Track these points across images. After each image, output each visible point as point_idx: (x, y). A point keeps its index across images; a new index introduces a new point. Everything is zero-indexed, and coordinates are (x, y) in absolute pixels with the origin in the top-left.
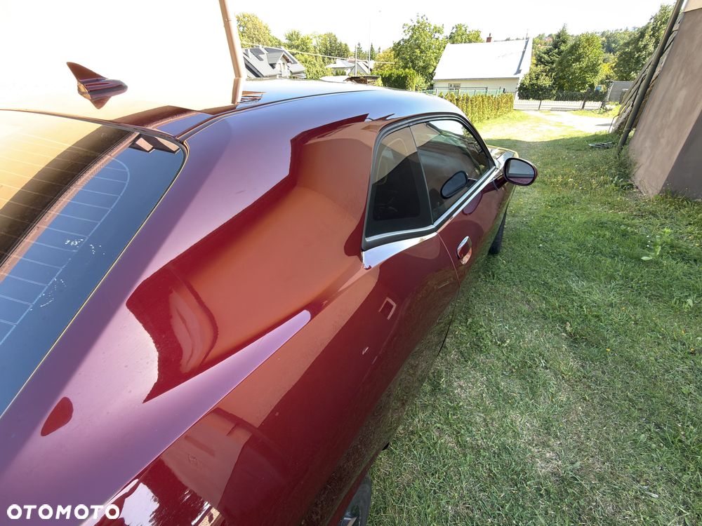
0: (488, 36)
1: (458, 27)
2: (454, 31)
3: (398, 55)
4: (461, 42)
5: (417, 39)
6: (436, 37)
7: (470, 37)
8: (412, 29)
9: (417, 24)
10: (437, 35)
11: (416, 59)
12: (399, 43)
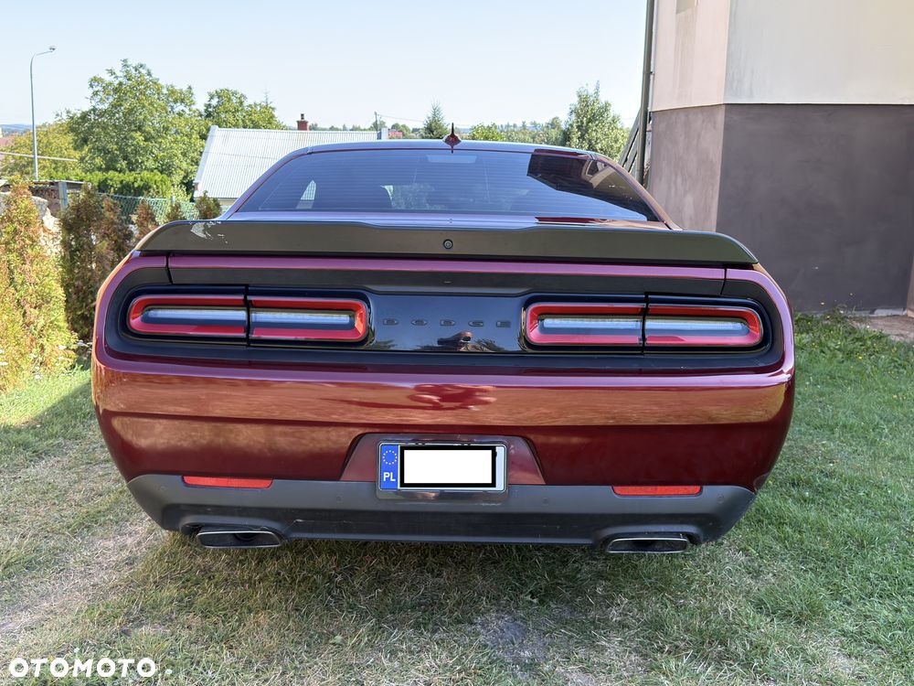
0: (299, 119)
1: (221, 95)
2: (214, 102)
3: (85, 141)
4: (236, 126)
5: (131, 111)
6: (176, 110)
7: (255, 117)
8: (116, 90)
9: (124, 80)
10: (179, 107)
11: (136, 152)
12: (84, 117)
